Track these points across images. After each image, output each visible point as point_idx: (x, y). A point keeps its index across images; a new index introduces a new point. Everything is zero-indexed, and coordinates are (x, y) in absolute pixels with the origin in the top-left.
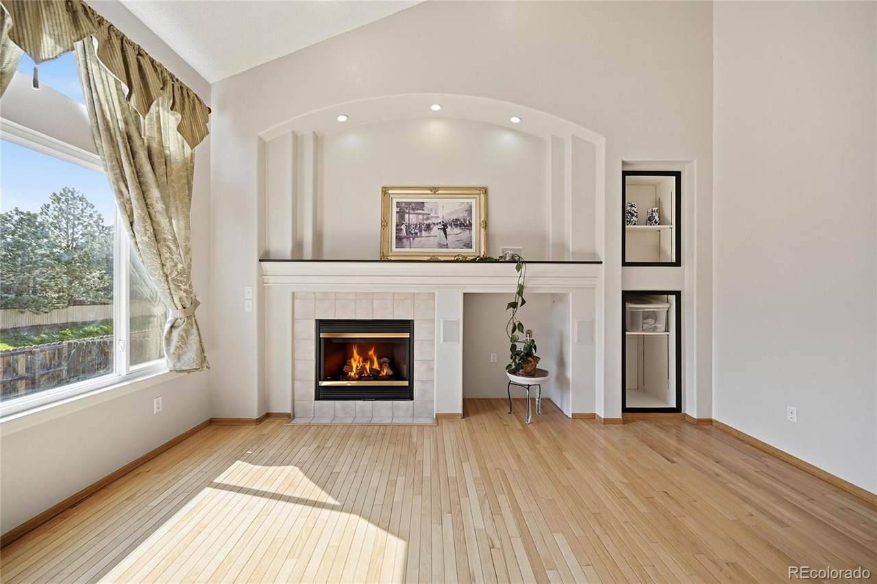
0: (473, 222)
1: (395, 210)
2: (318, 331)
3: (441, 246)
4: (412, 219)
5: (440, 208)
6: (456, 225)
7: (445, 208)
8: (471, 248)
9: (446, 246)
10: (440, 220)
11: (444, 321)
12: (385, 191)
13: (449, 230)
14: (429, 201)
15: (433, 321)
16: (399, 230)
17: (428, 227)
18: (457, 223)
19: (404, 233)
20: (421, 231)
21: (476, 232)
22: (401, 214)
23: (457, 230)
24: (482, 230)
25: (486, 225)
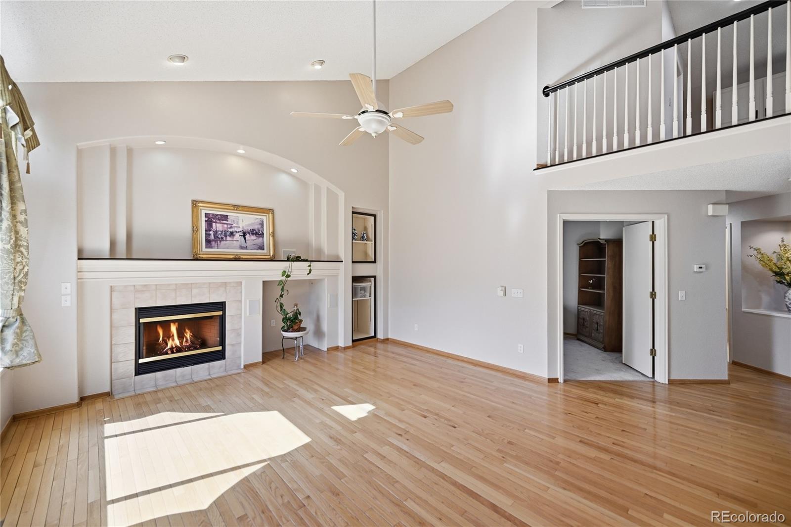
0: (265, 232)
1: (204, 219)
2: (137, 318)
4: (218, 226)
5: (240, 222)
6: (253, 234)
7: (245, 221)
8: (264, 249)
11: (250, 301)
12: (195, 203)
13: (247, 236)
14: (232, 215)
16: (208, 235)
17: (232, 234)
19: (212, 237)
20: (226, 236)
21: (267, 239)
22: (210, 221)
24: (271, 238)
25: (273, 234)
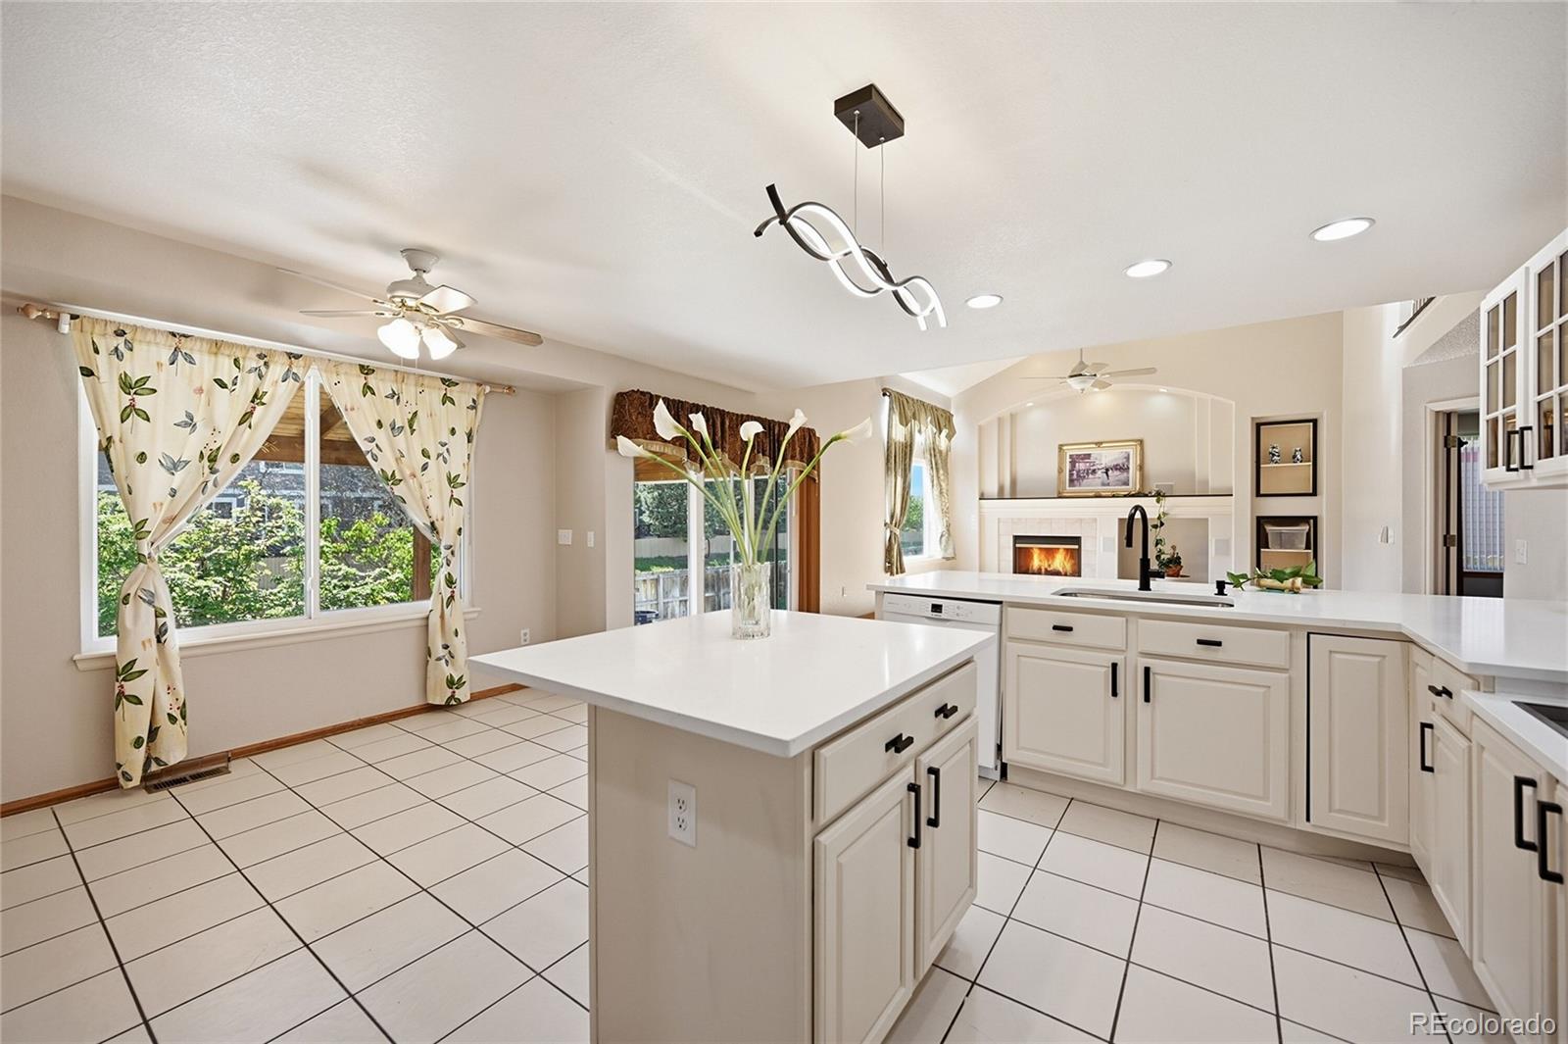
0: (1131, 467)
1: (1068, 460)
2: (1015, 543)
3: (1103, 484)
4: (1081, 466)
5: (1103, 458)
6: (1116, 469)
7: (1106, 457)
8: (1128, 485)
9: (1108, 485)
10: (1103, 466)
11: (1104, 539)
12: (1061, 447)
13: (1110, 472)
14: (1095, 452)
15: (1096, 538)
16: (1071, 475)
17: (1094, 471)
18: (1117, 468)
19: (1075, 477)
20: (1088, 474)
21: (1133, 474)
22: (1073, 463)
23: (1117, 473)
24: (1138, 473)
25: (1141, 468)
